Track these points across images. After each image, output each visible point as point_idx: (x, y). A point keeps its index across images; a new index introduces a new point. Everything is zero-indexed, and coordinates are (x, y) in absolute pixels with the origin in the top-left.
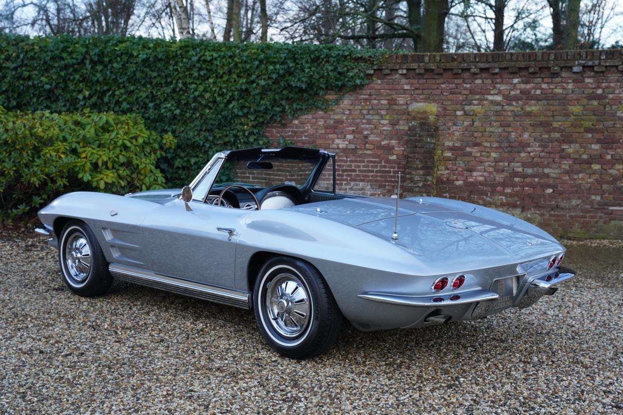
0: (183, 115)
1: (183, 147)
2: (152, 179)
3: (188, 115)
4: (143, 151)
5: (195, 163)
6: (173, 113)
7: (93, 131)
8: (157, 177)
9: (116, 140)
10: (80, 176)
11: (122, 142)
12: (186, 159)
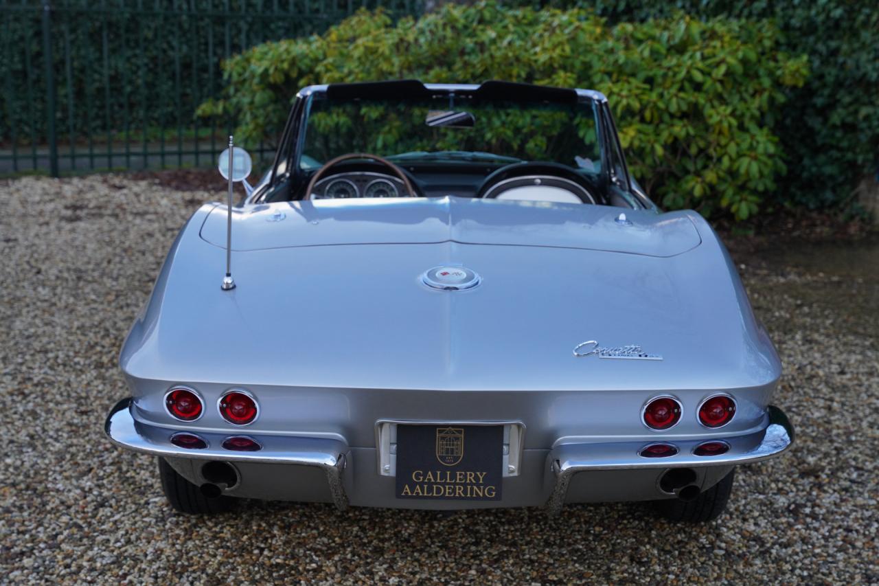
0: (854, 20)
1: (848, 82)
2: (745, 146)
3: (861, 18)
4: (739, 92)
5: (867, 118)
6: (828, 17)
7: (646, 53)
8: (758, 142)
9: (676, 69)
10: (581, 134)
11: (688, 72)
12: (852, 109)
